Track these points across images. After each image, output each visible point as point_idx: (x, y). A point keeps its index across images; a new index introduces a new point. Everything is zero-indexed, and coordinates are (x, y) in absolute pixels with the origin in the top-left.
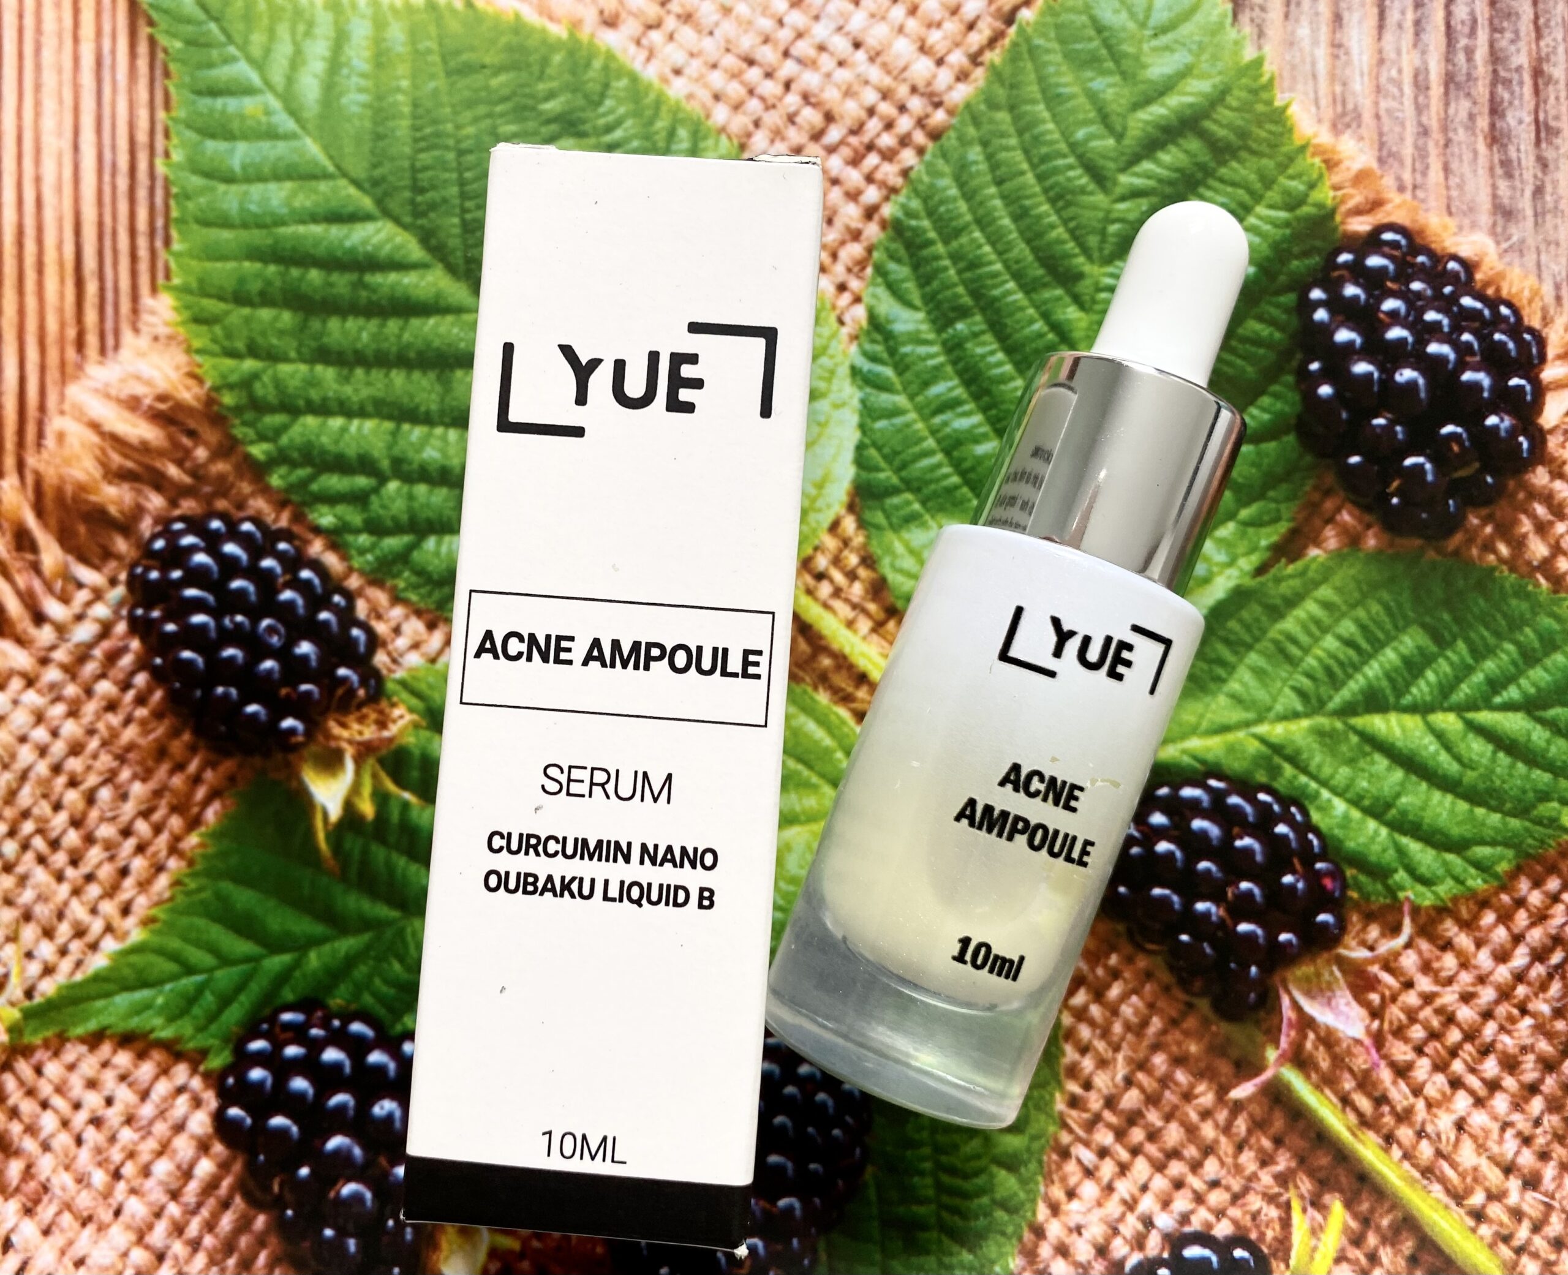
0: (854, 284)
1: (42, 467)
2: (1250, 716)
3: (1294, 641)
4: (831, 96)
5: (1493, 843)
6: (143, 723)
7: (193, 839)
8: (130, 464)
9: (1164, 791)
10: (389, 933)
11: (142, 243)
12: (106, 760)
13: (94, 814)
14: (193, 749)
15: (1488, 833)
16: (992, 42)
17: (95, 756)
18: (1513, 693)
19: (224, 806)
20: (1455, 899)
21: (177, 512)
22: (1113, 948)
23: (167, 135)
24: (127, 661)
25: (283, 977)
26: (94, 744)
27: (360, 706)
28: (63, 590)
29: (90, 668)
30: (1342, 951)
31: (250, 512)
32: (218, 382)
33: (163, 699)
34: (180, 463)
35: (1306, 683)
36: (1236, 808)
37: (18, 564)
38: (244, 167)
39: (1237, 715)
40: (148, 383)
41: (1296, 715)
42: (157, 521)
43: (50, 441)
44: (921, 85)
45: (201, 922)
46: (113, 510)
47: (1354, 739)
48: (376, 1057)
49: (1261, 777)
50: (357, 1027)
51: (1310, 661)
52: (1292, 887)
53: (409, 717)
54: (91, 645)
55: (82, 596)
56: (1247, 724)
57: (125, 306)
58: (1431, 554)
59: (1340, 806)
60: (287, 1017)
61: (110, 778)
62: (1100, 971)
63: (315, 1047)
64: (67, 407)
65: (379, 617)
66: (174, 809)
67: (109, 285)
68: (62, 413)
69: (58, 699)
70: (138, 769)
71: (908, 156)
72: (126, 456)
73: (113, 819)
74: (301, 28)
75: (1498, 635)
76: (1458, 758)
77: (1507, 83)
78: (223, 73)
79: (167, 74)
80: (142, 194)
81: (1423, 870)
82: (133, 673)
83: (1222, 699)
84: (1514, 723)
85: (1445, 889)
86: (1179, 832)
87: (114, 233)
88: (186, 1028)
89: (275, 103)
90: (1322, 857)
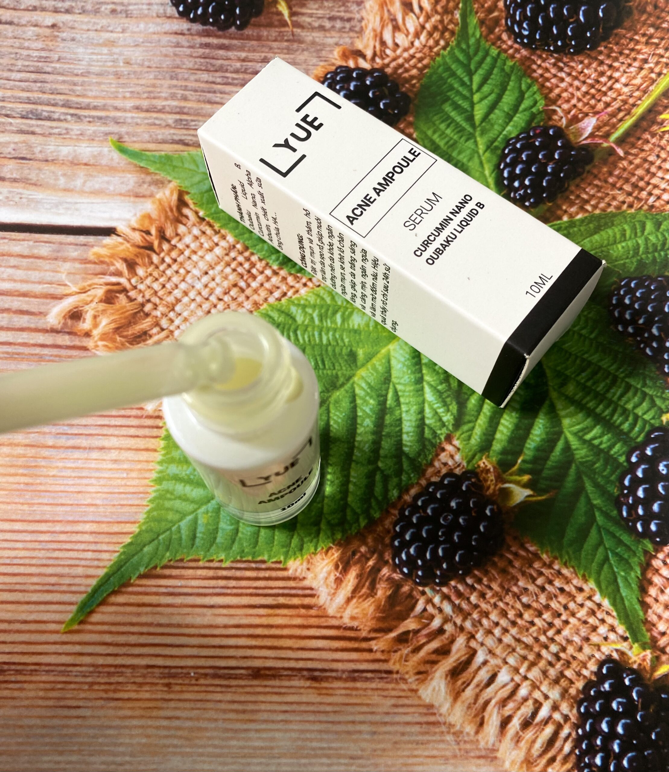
0: (304, 280)
1: (367, 629)
2: (476, 155)
3: (448, 142)
4: (226, 284)
5: (520, 84)
6: (490, 580)
7: (544, 556)
8: (367, 584)
9: (506, 182)
10: (582, 468)
11: (262, 574)
12: (508, 599)
13: (535, 605)
14: (502, 556)
15: (517, 85)
16: (211, 226)
17: (507, 604)
18: (466, 79)
19: (528, 542)
20: (542, 94)
21: (390, 561)
22: (568, 198)
23: (212, 561)
24: (460, 587)
25: (606, 515)
26: (501, 604)
27: (479, 481)
28: (427, 619)
29: (465, 606)
30: (564, 126)
31: (391, 527)
32: (330, 540)
33: (478, 570)
34: (368, 559)
35: (463, 139)
36: (511, 159)
37: (414, 641)
38: (232, 524)
39: (476, 160)
40: (329, 573)
41: (476, 142)
42: (395, 571)
43: (355, 624)
44: (225, 252)
45: (583, 553)
46: (389, 593)
47: (484, 124)
48: (640, 474)
49: (499, 152)
50: (626, 483)
51: (456, 137)
52: (540, 142)
53: (484, 460)
54: (454, 605)
55: (430, 608)
56: (479, 156)
57: (292, 584)
58: (416, 102)
59: (509, 128)
60: (625, 514)
61: (517, 597)
62: (577, 202)
63: (637, 500)
64: (339, 615)
65: (439, 472)
66: (531, 566)
67: (281, 591)
68: (341, 617)
69: (480, 622)
70: (512, 583)
71: (254, 258)
72: (363, 586)
73: (536, 595)
74: (168, 496)
75: (445, 83)
76: (490, 94)
77: (246, 69)
78: (185, 533)
79: (182, 560)
80: (238, 574)
81: (531, 104)
82: (467, 585)
83: (470, 164)
84: (477, 79)
85: (538, 97)
86: (521, 177)
87: (256, 588)
88: (634, 561)
89: (203, 509)
90: (528, 133)
